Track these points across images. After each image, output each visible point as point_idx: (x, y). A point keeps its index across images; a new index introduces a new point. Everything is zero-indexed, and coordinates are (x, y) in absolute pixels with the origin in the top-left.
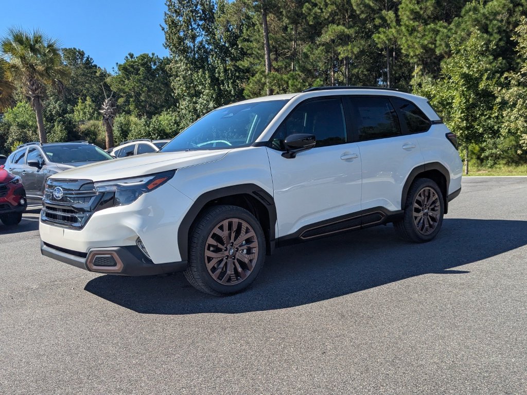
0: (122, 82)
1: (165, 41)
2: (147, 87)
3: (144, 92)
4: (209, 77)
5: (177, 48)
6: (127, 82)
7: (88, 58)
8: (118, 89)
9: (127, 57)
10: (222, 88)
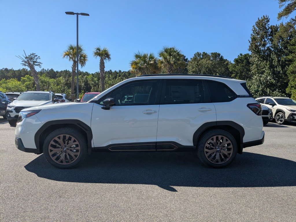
0: (234, 66)
1: (249, 47)
2: (247, 69)
3: (244, 71)
4: (269, 64)
5: (254, 51)
6: (237, 67)
7: (221, 57)
8: (232, 70)
9: (239, 56)
10: (275, 70)
